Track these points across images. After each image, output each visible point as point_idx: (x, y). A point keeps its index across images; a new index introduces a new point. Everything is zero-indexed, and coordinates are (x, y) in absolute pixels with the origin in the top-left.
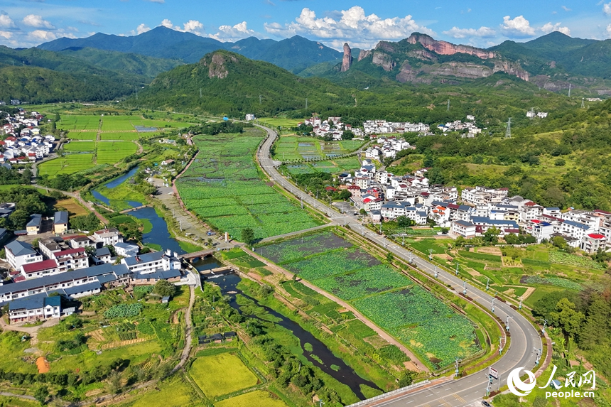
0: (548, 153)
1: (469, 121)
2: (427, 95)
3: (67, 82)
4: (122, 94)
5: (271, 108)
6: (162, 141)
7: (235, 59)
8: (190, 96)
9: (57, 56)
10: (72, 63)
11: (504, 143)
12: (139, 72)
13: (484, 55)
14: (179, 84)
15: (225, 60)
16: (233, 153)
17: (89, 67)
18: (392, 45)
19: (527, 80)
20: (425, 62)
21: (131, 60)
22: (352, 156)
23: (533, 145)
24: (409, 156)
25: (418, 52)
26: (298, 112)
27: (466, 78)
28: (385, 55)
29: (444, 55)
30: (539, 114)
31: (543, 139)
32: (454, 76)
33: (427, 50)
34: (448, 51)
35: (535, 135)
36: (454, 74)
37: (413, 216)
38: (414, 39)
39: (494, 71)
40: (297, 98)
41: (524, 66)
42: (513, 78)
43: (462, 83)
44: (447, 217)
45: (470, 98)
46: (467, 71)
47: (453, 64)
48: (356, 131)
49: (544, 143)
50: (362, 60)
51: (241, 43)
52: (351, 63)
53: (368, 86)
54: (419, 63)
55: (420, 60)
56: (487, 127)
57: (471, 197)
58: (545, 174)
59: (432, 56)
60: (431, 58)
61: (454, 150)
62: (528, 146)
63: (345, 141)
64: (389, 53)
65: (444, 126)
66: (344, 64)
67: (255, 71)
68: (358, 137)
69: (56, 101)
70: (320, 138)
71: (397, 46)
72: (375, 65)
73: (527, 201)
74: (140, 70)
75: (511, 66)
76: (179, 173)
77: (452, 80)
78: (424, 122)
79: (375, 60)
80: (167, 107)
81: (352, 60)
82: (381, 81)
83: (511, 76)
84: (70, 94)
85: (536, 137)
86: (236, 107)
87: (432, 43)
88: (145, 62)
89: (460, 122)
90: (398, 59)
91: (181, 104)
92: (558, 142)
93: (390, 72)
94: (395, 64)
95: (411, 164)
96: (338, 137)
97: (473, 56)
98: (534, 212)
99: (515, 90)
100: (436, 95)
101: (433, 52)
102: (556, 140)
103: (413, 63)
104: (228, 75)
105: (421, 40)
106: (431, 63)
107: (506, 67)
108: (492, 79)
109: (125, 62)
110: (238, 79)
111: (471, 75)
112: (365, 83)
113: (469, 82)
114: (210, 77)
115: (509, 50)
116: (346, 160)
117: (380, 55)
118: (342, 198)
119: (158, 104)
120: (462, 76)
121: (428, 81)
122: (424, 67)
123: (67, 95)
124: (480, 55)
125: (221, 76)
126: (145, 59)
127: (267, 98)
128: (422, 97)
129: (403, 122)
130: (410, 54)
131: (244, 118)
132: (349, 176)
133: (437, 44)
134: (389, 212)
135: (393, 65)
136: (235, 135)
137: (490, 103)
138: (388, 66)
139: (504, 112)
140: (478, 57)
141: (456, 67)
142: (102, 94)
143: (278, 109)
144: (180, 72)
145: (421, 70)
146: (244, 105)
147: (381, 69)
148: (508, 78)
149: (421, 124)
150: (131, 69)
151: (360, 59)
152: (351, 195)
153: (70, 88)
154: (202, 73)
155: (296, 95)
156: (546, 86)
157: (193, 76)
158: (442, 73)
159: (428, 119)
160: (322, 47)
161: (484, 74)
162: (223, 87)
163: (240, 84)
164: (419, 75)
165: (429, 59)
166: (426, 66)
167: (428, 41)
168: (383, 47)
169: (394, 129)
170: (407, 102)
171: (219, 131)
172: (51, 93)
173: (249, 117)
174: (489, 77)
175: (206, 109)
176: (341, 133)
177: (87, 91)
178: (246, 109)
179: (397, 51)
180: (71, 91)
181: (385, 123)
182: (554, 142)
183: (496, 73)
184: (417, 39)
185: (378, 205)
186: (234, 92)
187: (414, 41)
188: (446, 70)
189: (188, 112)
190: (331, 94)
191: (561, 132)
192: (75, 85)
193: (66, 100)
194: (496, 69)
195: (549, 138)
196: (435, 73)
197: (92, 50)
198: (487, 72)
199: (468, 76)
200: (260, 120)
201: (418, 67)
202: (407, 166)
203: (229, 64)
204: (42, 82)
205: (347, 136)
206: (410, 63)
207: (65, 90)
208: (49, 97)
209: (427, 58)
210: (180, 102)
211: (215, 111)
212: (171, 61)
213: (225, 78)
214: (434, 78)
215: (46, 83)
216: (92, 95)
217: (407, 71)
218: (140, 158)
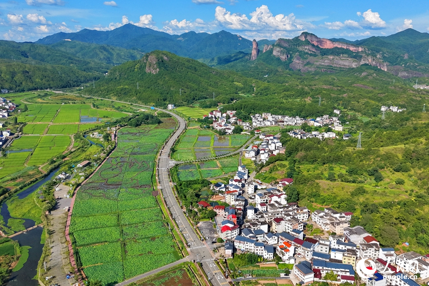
0: (391, 167)
1: (336, 115)
2: (307, 88)
3: (46, 74)
4: (88, 80)
5: (189, 98)
6: (93, 135)
7: (166, 58)
8: (130, 87)
9: (48, 50)
10: (57, 56)
11: (355, 153)
12: (108, 59)
13: (355, 49)
14: (126, 76)
15: (157, 60)
16: (142, 150)
17: (70, 58)
18: (288, 41)
19: (386, 70)
20: (311, 55)
21: (103, 51)
22: (235, 155)
23: (379, 159)
24: (277, 162)
25: (306, 47)
26: (208, 102)
27: (340, 68)
28: (282, 49)
29: (325, 49)
30: (391, 108)
31: (387, 153)
32: (332, 66)
33: (313, 45)
34: (329, 45)
35: (381, 148)
36: (331, 65)
37: (261, 252)
38: (303, 37)
39: (361, 63)
40: (210, 88)
41: (384, 57)
42: (375, 69)
43: (337, 72)
44: (291, 253)
45: (340, 90)
46: (341, 62)
47: (331, 57)
48: (245, 125)
49: (388, 157)
50: (266, 52)
51: (184, 35)
52: (258, 54)
53: (267, 74)
54: (307, 55)
55: (307, 53)
56: (349, 121)
57: (319, 221)
58: (386, 196)
59: (316, 50)
60: (316, 51)
61: (314, 159)
62: (374, 159)
63: (235, 135)
64: (285, 48)
65: (315, 121)
66: (253, 55)
67: (181, 67)
68: (246, 131)
69: (36, 89)
70: (216, 131)
71: (291, 41)
72: (274, 56)
73: (366, 235)
74: (109, 58)
75: (374, 60)
76: (86, 178)
77: (331, 69)
78: (300, 116)
79: (275, 53)
80: (112, 96)
81: (259, 52)
82: (277, 71)
83: (374, 67)
84: (47, 83)
85: (383, 150)
86: (162, 98)
87: (317, 40)
88: (113, 52)
89: (328, 116)
90: (291, 52)
91: (123, 94)
92: (400, 156)
93: (286, 62)
94: (289, 56)
95: (277, 172)
96: (230, 131)
97: (347, 49)
98: (371, 251)
99: (376, 79)
100: (314, 88)
101: (317, 46)
102: (398, 154)
103: (302, 55)
104: (159, 72)
105: (309, 38)
106: (315, 55)
107: (370, 60)
108: (360, 69)
109: (99, 53)
110: (166, 75)
111: (345, 65)
112: (265, 72)
113: (343, 71)
114: (147, 72)
115: (374, 44)
116: (230, 160)
117: (278, 49)
118: (208, 218)
119: (106, 93)
120: (338, 66)
121: (312, 69)
122: (311, 59)
123: (44, 84)
124: (352, 48)
125: (154, 72)
126: (113, 50)
127: (186, 90)
128: (303, 89)
129: (284, 115)
130: (300, 49)
131: (166, 108)
132: (223, 185)
133: (320, 41)
134: (241, 245)
135: (288, 56)
136: (153, 126)
137: (354, 97)
138: (283, 57)
139: (364, 106)
140: (350, 50)
141: (333, 59)
142: (71, 82)
143: (194, 99)
144: (127, 67)
145: (307, 60)
146: (168, 95)
147: (279, 59)
148: (372, 69)
149: (298, 118)
150: (102, 57)
151: (264, 51)
152: (216, 215)
153: (47, 78)
154: (142, 68)
155: (210, 86)
156: (400, 75)
157: (136, 70)
158: (323, 64)
159: (303, 114)
160: (241, 39)
161: (354, 65)
162: (155, 81)
163: (167, 78)
164: (305, 65)
165: (314, 52)
166: (312, 57)
167: (314, 39)
168: (280, 43)
169: (276, 122)
170: (292, 93)
171: (141, 123)
172: (33, 82)
173: (170, 107)
174: (357, 68)
175: (140, 99)
176: (233, 128)
177: (60, 81)
178: (169, 99)
179: (291, 46)
180: (48, 81)
181: (270, 117)
182: (397, 156)
183: (362, 65)
184: (305, 37)
185: (234, 233)
186: (162, 85)
187: (303, 39)
188: (326, 61)
189: (126, 101)
190: (238, 83)
191: (403, 146)
192: (51, 77)
193: (43, 88)
194: (362, 62)
195: (393, 152)
196: (318, 63)
197: (77, 42)
198: (356, 64)
199: (342, 67)
200: (179, 109)
201: (305, 58)
202: (273, 175)
203: (161, 63)
204: (27, 74)
205: (238, 130)
206: (300, 55)
207: (44, 80)
208: (31, 86)
209: (313, 51)
210: (123, 92)
211: (146, 101)
212: (132, 51)
213: (156, 74)
214: (317, 67)
215: (30, 75)
216: (63, 84)
217: (298, 61)
218: (66, 157)
